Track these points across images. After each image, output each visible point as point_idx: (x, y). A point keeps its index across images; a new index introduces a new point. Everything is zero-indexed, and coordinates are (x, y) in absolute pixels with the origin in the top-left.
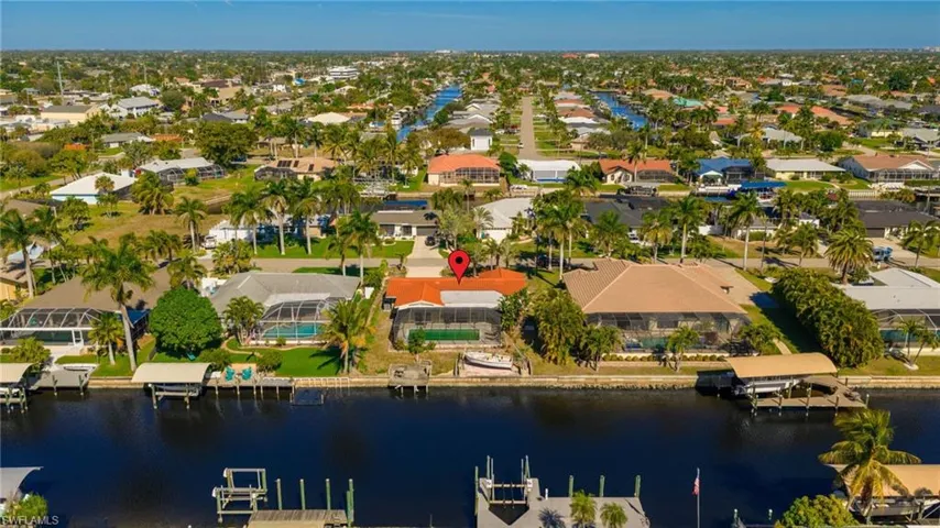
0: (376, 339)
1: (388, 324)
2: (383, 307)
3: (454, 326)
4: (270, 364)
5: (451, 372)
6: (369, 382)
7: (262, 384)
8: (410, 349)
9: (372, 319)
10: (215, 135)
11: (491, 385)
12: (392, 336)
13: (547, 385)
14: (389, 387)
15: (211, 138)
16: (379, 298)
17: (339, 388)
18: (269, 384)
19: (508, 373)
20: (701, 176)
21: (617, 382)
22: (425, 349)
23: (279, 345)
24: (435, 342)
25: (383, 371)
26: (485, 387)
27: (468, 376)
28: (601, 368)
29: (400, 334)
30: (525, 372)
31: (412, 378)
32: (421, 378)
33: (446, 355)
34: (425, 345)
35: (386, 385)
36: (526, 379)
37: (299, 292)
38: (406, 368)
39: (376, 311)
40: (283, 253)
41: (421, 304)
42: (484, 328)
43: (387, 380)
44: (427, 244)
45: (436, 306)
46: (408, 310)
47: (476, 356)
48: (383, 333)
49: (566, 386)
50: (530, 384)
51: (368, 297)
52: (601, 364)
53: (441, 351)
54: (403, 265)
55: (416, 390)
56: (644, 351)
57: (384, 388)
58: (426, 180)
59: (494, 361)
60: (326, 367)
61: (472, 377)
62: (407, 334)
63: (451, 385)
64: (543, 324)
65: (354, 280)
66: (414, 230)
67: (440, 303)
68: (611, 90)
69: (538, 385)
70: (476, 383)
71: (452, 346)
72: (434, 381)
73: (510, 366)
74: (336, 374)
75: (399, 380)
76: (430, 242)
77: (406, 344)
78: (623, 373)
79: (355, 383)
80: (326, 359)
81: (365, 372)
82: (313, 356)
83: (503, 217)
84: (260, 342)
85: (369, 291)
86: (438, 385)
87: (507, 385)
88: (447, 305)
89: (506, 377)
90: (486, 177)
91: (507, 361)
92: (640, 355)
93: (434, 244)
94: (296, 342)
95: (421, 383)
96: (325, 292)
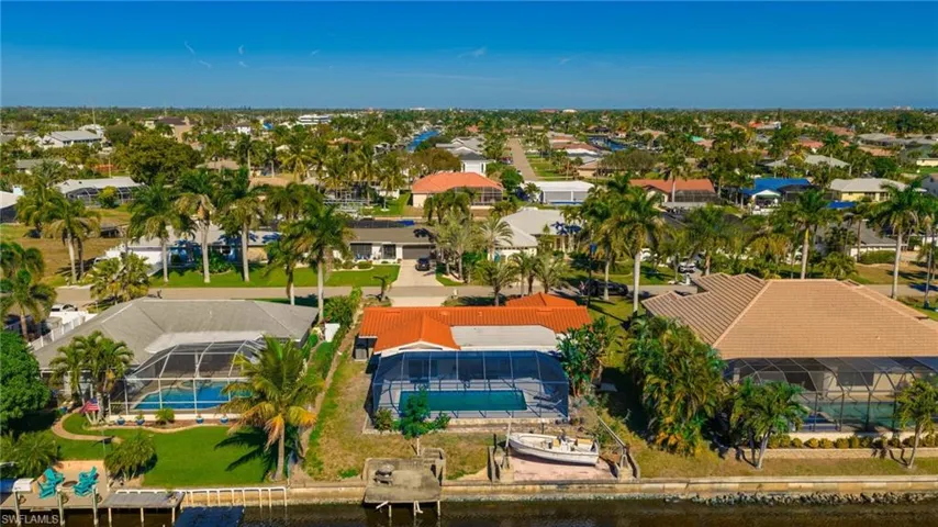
0: (340, 410)
1: (363, 382)
2: (354, 356)
3: (477, 385)
4: (138, 462)
5: (483, 473)
6: (324, 495)
7: (110, 504)
8: (402, 427)
9: (336, 373)
10: (145, 150)
11: (560, 497)
12: (371, 403)
13: (668, 495)
14: (365, 505)
15: (140, 153)
16: (349, 340)
17: (266, 507)
18: (123, 504)
19: (591, 473)
20: (754, 197)
21: (800, 489)
22: (431, 426)
23: (161, 423)
24: (449, 413)
25: (351, 473)
26: (548, 501)
27: (518, 479)
28: (767, 461)
29: (384, 399)
30: (625, 473)
31: (408, 485)
32: (426, 484)
33: (468, 438)
34: (430, 420)
35: (357, 500)
36: (627, 485)
37: (212, 329)
38: (396, 465)
39: (342, 361)
40: (207, 280)
41: (420, 346)
42: (531, 388)
43: (359, 490)
44: (419, 269)
45: (445, 349)
46: (398, 357)
47: (529, 441)
48: (354, 398)
49: (704, 497)
50: (636, 495)
51: (329, 339)
52: (766, 454)
53: (459, 431)
54: (386, 293)
55: (418, 510)
56: (837, 429)
57: (355, 505)
58: (410, 202)
59: (562, 450)
60: (245, 466)
61: (525, 483)
62: (397, 400)
63: (484, 498)
64: (651, 379)
65: (309, 313)
66: (399, 252)
67: (452, 344)
68: (600, 134)
69: (649, 496)
70: (532, 493)
71: (480, 421)
72: (453, 490)
73: (594, 460)
74: (262, 480)
75: (384, 490)
76: (423, 266)
77: (396, 418)
78: (809, 472)
79: (296, 496)
80: (245, 450)
81: (318, 476)
82: (225, 443)
83: (524, 234)
84: (127, 418)
85: (331, 330)
86: (458, 498)
87: (589, 496)
88: (464, 349)
89: (589, 482)
90: (485, 200)
91: (585, 450)
92: (833, 437)
93: (428, 269)
94: (194, 417)
95: (426, 496)
96: (256, 329)
